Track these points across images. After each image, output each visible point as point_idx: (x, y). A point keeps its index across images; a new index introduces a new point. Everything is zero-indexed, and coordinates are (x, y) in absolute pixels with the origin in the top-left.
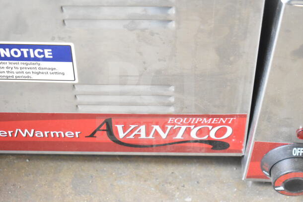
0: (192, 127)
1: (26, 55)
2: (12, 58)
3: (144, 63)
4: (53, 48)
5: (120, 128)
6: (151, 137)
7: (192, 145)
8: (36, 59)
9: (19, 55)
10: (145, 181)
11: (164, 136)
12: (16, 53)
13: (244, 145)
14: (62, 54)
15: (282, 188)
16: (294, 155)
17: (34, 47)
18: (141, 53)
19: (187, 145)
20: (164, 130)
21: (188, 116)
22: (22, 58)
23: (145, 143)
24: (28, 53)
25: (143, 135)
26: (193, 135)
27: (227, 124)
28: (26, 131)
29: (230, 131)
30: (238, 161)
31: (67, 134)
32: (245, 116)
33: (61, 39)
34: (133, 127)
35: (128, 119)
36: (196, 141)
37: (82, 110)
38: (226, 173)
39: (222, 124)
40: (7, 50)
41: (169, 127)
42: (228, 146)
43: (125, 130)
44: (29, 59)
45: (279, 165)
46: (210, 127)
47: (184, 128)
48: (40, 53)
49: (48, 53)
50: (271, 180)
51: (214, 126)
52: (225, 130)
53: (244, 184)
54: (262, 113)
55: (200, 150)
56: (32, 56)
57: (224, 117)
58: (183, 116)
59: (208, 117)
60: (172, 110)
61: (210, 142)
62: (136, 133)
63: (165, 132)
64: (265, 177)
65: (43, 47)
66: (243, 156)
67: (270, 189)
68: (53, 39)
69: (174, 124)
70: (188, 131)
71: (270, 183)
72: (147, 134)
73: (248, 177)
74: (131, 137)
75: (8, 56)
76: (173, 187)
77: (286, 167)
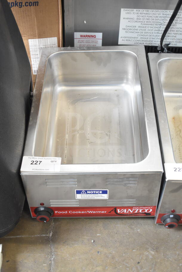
0: (140, 209)
1: (94, 193)
2: (90, 193)
3: (128, 194)
4: (102, 191)
5: (118, 210)
6: (128, 212)
7: (140, 214)
8: (97, 193)
9: (93, 192)
10: (125, 225)
11: (131, 212)
12: (92, 192)
13: (155, 214)
14: (105, 192)
15: (167, 227)
16: (171, 217)
17: (97, 191)
18: (127, 192)
19: (138, 214)
20: (132, 210)
21: (139, 207)
22: (93, 193)
23: (126, 214)
24: (95, 192)
25: (125, 212)
26: (140, 211)
27: (150, 208)
28: (90, 211)
29: (151, 210)
30: (154, 218)
31: (102, 212)
32: (156, 206)
33: (105, 189)
34: (122, 210)
35: (121, 208)
36: (141, 213)
37: (108, 206)
38: (149, 221)
39: (149, 208)
40: (89, 192)
41: (133, 210)
42: (151, 214)
43: (120, 211)
44: (95, 193)
45: (166, 220)
46: (145, 209)
47: (137, 210)
48: (98, 192)
49: (101, 192)
50: (164, 224)
51: (147, 209)
52: (150, 210)
53: (156, 225)
54: (161, 206)
55: (142, 216)
56: (96, 193)
57: (150, 207)
58: (138, 207)
59: (145, 207)
60: (135, 205)
61: (145, 213)
62: (123, 211)
63: (132, 211)
64: (162, 223)
65: (100, 191)
66: (155, 217)
67: (164, 226)
68: (103, 189)
69: (135, 209)
70: (139, 210)
71: (164, 225)
72: (127, 211)
73: (157, 223)
74: (122, 212)
75: (89, 193)
76: (134, 226)
77: (168, 220)
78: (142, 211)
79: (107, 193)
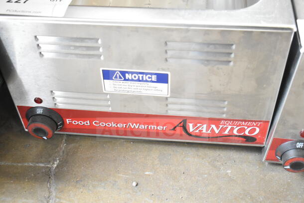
0: (235, 127)
1: (141, 79)
2: (132, 80)
3: (211, 86)
4: (158, 75)
5: (191, 125)
6: (209, 132)
7: (233, 138)
8: (146, 81)
9: (137, 78)
10: (203, 159)
11: (217, 131)
12: (135, 77)
13: (265, 140)
14: (162, 79)
15: (288, 167)
16: (297, 147)
17: (147, 74)
18: (210, 80)
19: (231, 138)
21: (233, 120)
22: (139, 80)
23: (205, 135)
24: (142, 77)
25: (204, 131)
26: (235, 132)
27: (256, 126)
28: (134, 124)
29: (258, 130)
30: (260, 150)
31: (158, 128)
32: (268, 122)
33: (163, 70)
34: (199, 125)
35: (197, 120)
36: (236, 136)
37: (171, 113)
38: (251, 157)
39: (253, 126)
40: (130, 75)
41: (221, 126)
42: (256, 140)
43: (193, 127)
44: (142, 81)
45: (287, 153)
46: (246, 128)
47: (230, 127)
48: (149, 78)
49: (154, 78)
50: (282, 162)
51: (249, 127)
52: (255, 130)
53: (263, 163)
54: (281, 119)
55: (238, 142)
56: (144, 79)
57: (255, 121)
58: (230, 120)
59: (245, 121)
60: (224, 116)
61: (245, 137)
62: (200, 129)
63: (218, 129)
64: (277, 160)
65: (152, 74)
66: (264, 147)
67: (279, 168)
68: (158, 70)
70: (232, 129)
71: (280, 165)
72: (207, 130)
73: (267, 159)
74: (197, 131)
75: (130, 78)
76: (219, 163)
77: (292, 154)
78: (239, 131)
79: (167, 82)
